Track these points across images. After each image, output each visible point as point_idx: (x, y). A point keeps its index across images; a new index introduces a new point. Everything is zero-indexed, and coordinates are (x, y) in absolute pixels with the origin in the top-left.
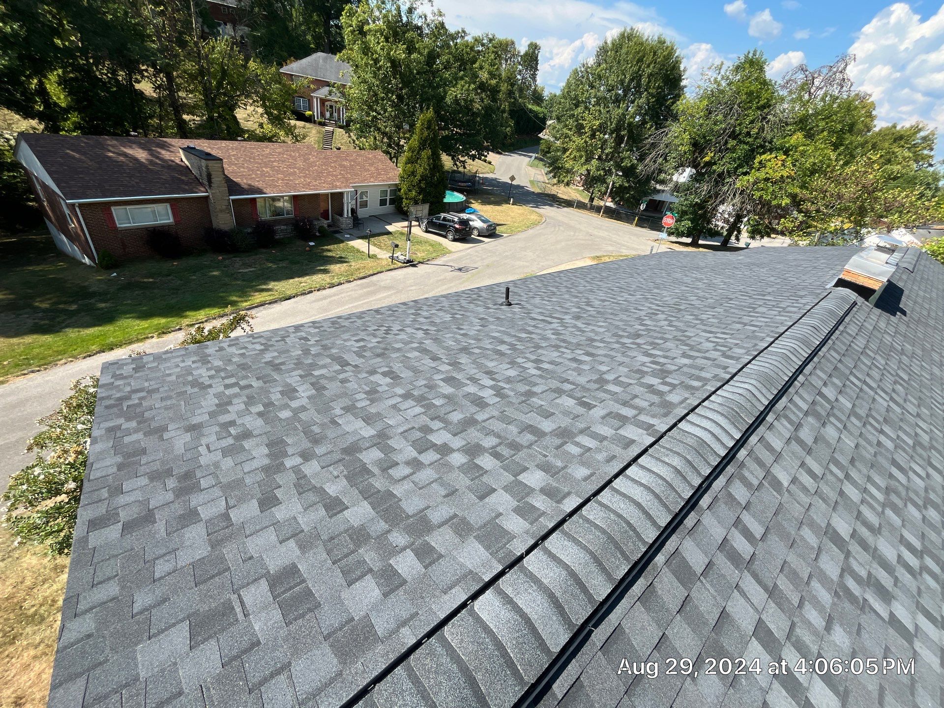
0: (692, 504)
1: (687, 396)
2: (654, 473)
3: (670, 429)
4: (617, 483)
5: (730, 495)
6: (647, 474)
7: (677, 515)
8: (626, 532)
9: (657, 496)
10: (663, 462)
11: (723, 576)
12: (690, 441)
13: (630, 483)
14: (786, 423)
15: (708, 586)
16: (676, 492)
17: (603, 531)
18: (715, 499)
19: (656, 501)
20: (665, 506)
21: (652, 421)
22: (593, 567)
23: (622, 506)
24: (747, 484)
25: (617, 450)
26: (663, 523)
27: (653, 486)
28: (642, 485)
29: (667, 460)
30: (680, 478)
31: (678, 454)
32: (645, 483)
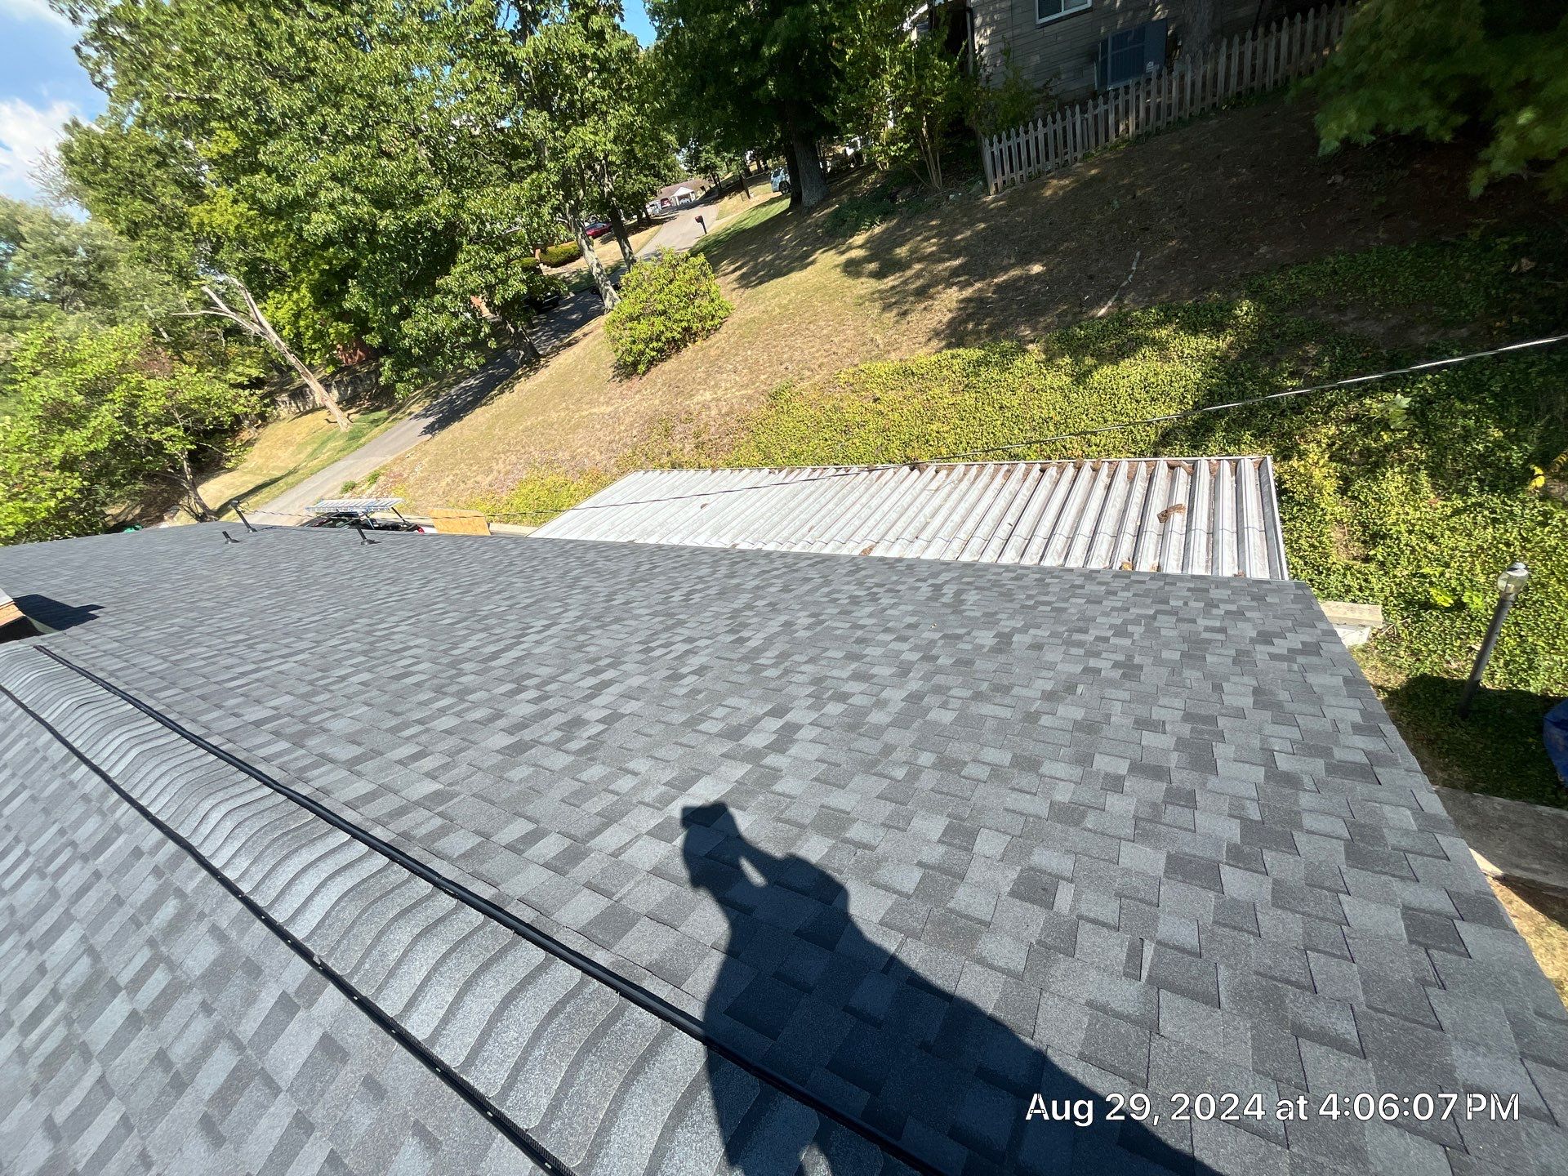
0: (492, 910)
1: (203, 927)
2: (428, 979)
3: (306, 955)
4: (451, 1055)
5: (464, 856)
6: (430, 992)
7: (518, 932)
8: (569, 1018)
9: (485, 967)
10: (399, 962)
11: (603, 871)
12: (350, 912)
13: (452, 1028)
14: (316, 772)
15: (624, 890)
16: (471, 934)
17: (576, 1065)
18: (477, 876)
19: (494, 968)
20: (504, 951)
21: (268, 998)
22: (654, 1073)
23: (513, 1034)
24: (443, 832)
25: (349, 1075)
26: (541, 954)
27: (460, 978)
28: (459, 998)
29: (396, 955)
30: (441, 927)
31: (382, 933)
32: (454, 992)
